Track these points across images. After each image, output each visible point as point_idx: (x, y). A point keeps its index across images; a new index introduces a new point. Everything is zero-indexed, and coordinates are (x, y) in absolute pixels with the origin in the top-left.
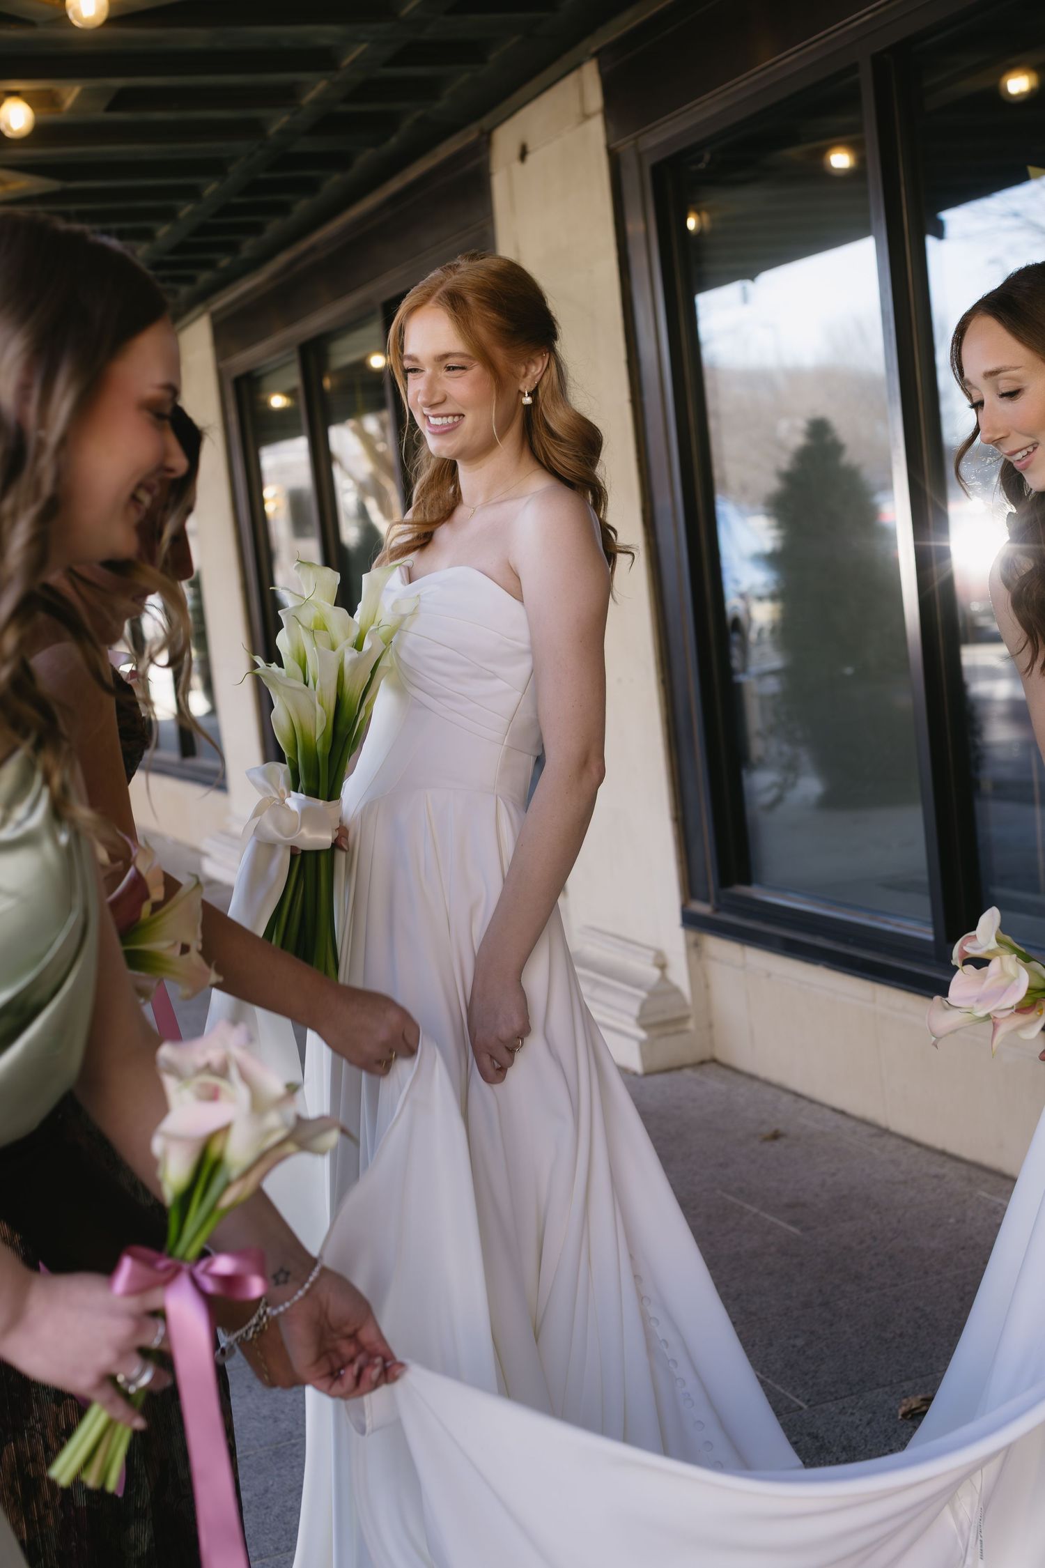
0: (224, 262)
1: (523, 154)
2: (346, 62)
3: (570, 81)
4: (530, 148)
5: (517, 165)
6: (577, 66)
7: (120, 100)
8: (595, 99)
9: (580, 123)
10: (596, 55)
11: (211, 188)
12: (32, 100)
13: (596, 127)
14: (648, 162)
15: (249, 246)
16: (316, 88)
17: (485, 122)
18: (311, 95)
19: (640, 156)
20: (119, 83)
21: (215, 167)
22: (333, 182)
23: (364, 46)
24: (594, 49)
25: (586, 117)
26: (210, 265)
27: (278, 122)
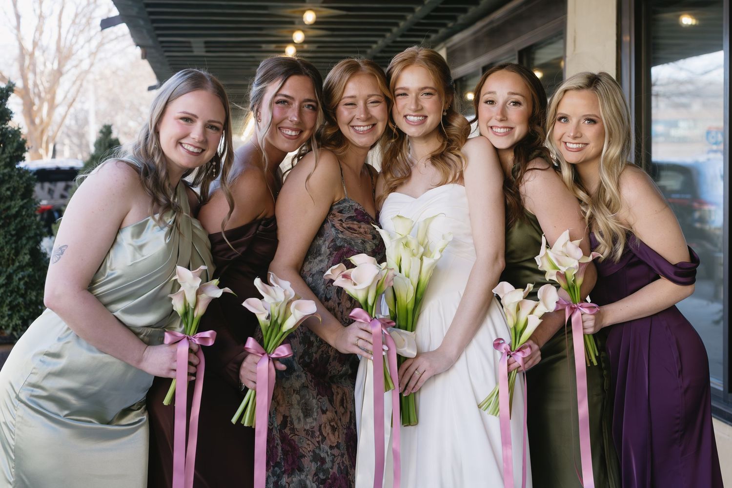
0: (450, 24)
15: (461, 18)
26: (444, 25)
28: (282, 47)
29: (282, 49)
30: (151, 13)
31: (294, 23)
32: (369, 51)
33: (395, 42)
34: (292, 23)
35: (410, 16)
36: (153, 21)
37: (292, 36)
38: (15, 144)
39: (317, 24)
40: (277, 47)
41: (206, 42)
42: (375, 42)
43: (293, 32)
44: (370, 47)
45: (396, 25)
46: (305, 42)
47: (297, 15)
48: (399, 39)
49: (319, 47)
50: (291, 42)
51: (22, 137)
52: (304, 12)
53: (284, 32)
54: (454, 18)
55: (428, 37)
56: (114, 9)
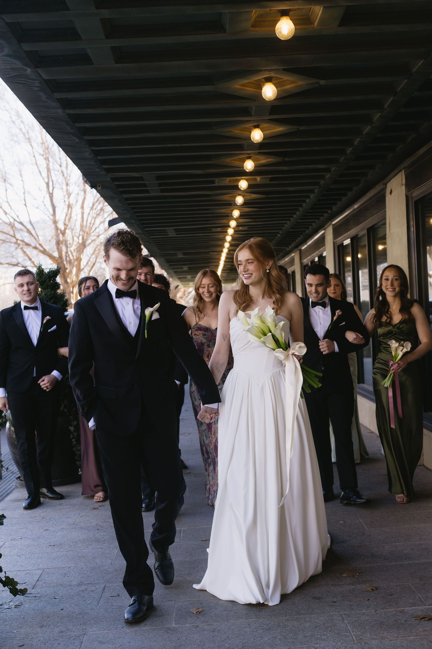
1: (391, 193)
2: (332, 170)
3: (400, 173)
4: (393, 191)
5: (390, 195)
6: (401, 171)
7: (272, 179)
8: (404, 182)
9: (401, 186)
10: (404, 168)
11: (312, 196)
12: (247, 180)
13: (404, 187)
14: (414, 200)
15: (335, 208)
16: (328, 176)
17: (385, 181)
18: (327, 177)
19: (412, 198)
20: (270, 176)
21: (312, 191)
22: (350, 194)
23: (334, 168)
24: (403, 167)
25: (402, 185)
26: (327, 212)
27: (322, 182)
28: (225, 229)
30: (138, 216)
31: (229, 217)
32: (283, 228)
33: (298, 222)
34: (228, 216)
35: (301, 209)
36: (140, 220)
37: (229, 223)
38: (62, 303)
39: (241, 216)
40: (221, 229)
41: (175, 230)
42: (286, 223)
43: (229, 221)
44: (284, 226)
45: (295, 214)
46: (237, 226)
47: (228, 212)
48: (299, 221)
50: (229, 226)
51: (66, 298)
52: (232, 210)
53: (224, 221)
54: (331, 209)
55: (319, 219)
56: (115, 216)
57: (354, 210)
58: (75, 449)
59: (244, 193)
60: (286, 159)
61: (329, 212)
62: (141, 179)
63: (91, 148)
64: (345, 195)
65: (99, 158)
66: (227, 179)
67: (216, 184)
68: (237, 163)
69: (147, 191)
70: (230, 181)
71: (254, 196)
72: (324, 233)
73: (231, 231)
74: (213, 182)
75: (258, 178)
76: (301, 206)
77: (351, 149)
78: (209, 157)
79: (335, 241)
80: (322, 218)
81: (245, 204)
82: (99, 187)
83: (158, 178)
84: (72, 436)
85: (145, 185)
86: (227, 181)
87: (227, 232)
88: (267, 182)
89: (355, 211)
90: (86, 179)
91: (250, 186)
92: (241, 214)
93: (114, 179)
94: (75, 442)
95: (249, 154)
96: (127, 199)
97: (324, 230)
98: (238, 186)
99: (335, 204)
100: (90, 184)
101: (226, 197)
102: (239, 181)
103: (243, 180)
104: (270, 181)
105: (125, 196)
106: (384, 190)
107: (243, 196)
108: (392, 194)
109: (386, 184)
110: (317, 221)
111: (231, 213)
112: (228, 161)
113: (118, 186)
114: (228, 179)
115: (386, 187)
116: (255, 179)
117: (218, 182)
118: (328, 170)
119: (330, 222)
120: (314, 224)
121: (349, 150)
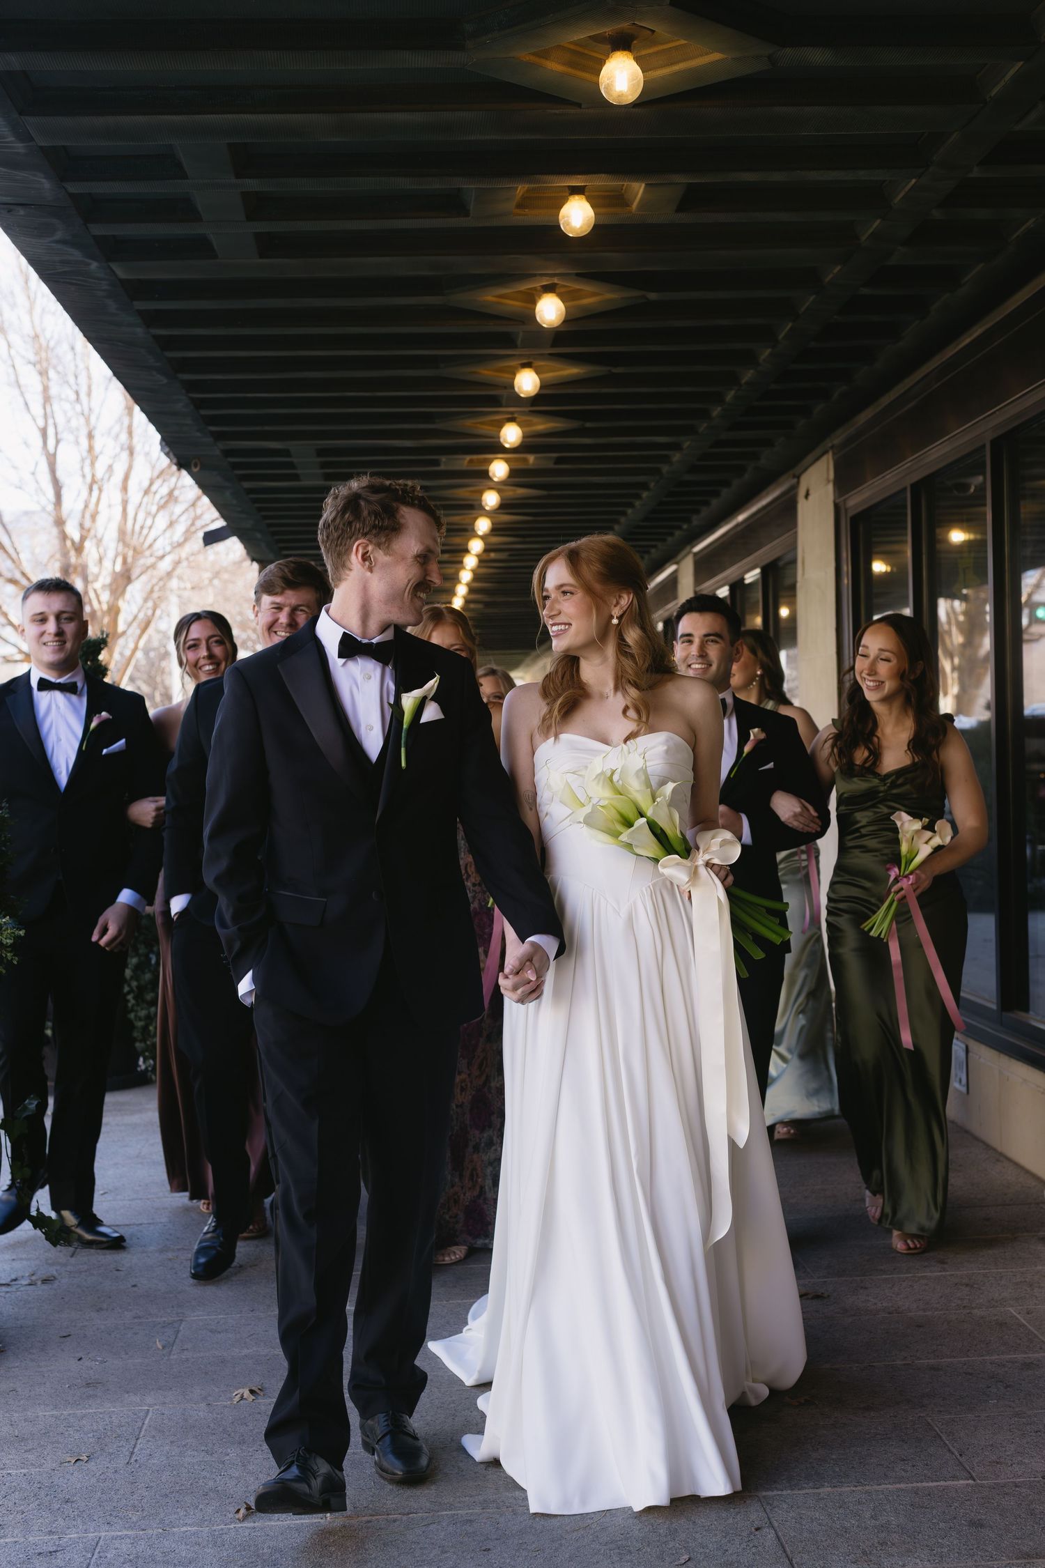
1: (807, 495)
2: (685, 448)
3: (824, 458)
4: (811, 492)
5: (805, 500)
6: (827, 452)
7: (559, 461)
8: (832, 475)
9: (826, 485)
10: (832, 447)
11: (645, 494)
12: (507, 461)
13: (830, 487)
14: (850, 514)
15: (696, 520)
16: (676, 457)
17: (796, 470)
18: (675, 459)
19: (846, 510)
20: (555, 455)
21: (645, 486)
22: (725, 492)
23: (691, 443)
24: (830, 445)
25: (829, 481)
26: (680, 528)
27: (665, 468)
29: (458, 559)
30: (270, 525)
31: (468, 531)
34: (465, 530)
35: (623, 520)
36: (274, 534)
37: (467, 545)
39: (495, 530)
43: (468, 540)
46: (486, 550)
47: (466, 521)
49: (510, 555)
50: (467, 551)
52: (475, 519)
53: (457, 540)
54: (688, 520)
55: (665, 540)
56: (221, 523)
57: (737, 525)
58: (132, 1016)
59: (499, 487)
60: (588, 425)
61: (685, 526)
62: (287, 453)
63: (191, 395)
64: (716, 494)
65: (203, 412)
66: (465, 459)
67: (442, 467)
68: (486, 430)
69: (296, 477)
70: (471, 461)
71: (521, 491)
72: (675, 572)
73: (470, 562)
74: (437, 463)
75: (531, 458)
76: (624, 514)
77: (719, 409)
78: (429, 418)
79: (698, 589)
80: (670, 539)
81: (504, 506)
82: (196, 466)
83: (321, 452)
84: (126, 989)
85: (291, 465)
86: (464, 462)
87: (461, 562)
88: (551, 465)
89: (739, 529)
90: (167, 450)
91: (513, 473)
92: (495, 526)
93: (228, 453)
94: (133, 1002)
95: (512, 413)
96: (250, 491)
97: (677, 563)
98: (487, 472)
99: (697, 512)
100: (175, 460)
101: (462, 493)
102: (490, 461)
103: (499, 460)
104: (556, 463)
105: (247, 485)
106: (794, 488)
107: (499, 491)
108: (810, 498)
109: (798, 477)
110: (659, 544)
111: (473, 524)
112: (468, 424)
113: (235, 466)
114: (468, 458)
115: (798, 483)
116: (525, 460)
117: (447, 463)
118: (677, 447)
119: (688, 548)
120: (653, 550)
121: (716, 411)
